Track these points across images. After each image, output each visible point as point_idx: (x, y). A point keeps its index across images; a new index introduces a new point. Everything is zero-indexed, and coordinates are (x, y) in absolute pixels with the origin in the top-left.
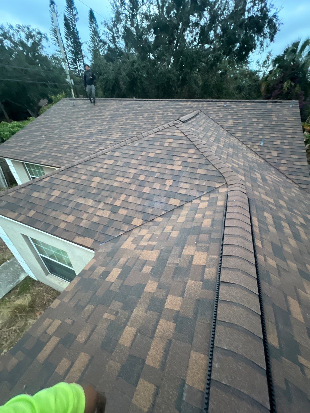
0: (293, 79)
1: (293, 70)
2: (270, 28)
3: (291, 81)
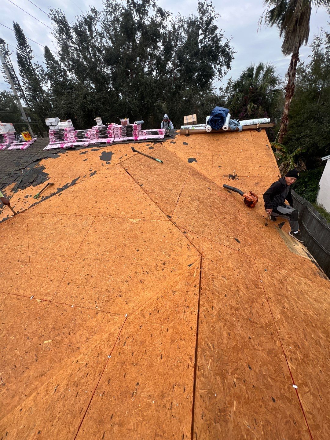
0: (255, 101)
1: (253, 93)
2: (224, 56)
3: (254, 103)
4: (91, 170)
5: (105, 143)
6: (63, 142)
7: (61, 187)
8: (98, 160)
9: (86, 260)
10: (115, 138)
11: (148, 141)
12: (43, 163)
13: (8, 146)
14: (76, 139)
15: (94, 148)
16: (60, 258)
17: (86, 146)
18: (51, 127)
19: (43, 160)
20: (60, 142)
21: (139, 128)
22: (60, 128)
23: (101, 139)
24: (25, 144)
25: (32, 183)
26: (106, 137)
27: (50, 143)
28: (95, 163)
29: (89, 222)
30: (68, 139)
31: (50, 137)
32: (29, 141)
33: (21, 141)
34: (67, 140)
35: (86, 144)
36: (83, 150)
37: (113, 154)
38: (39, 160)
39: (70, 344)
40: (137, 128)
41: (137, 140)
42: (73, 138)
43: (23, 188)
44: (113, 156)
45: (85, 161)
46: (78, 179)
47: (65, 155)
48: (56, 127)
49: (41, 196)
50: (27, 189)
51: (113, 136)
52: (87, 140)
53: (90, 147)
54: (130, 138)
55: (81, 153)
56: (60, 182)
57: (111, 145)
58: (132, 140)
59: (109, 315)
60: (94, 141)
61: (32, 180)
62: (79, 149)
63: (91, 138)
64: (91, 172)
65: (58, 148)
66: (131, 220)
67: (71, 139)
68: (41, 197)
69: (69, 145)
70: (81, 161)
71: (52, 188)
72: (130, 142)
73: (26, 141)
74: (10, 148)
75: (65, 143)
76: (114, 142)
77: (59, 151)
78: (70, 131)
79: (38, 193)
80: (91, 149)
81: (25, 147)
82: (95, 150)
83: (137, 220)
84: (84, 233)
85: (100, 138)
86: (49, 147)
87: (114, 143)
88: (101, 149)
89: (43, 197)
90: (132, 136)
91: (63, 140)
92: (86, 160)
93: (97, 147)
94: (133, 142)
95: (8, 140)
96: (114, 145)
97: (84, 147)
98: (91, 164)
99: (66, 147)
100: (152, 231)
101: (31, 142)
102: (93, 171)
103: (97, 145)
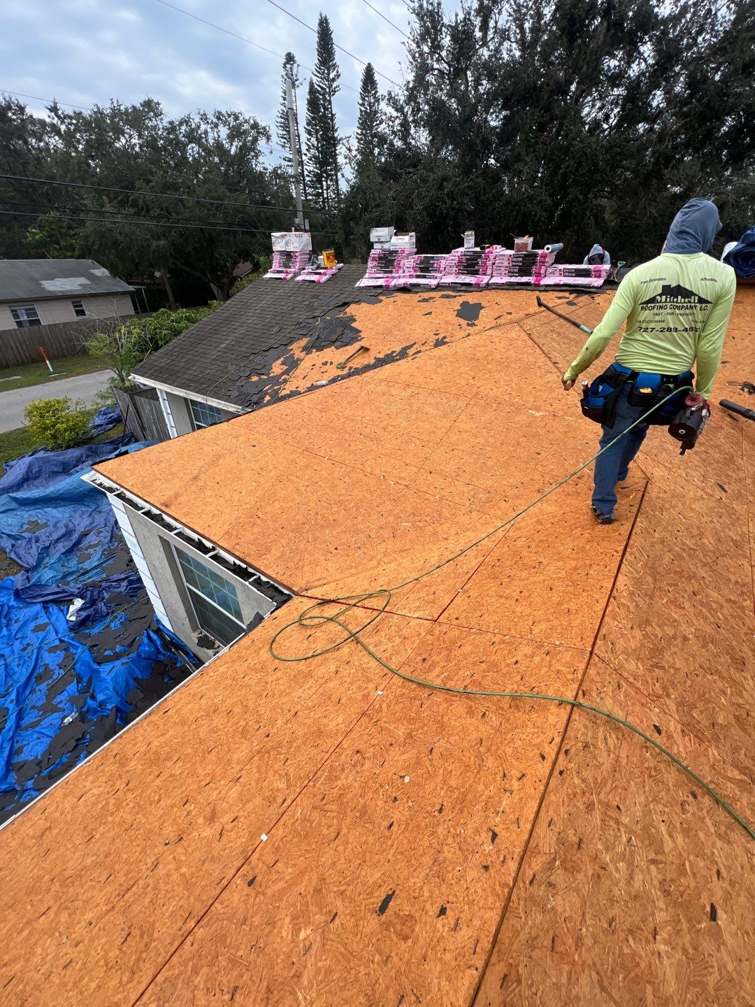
4: (436, 334)
5: (469, 285)
6: (389, 275)
7: (381, 356)
8: (451, 316)
9: (456, 452)
10: (492, 277)
11: (562, 288)
12: (352, 310)
13: (296, 275)
14: (415, 271)
15: (446, 293)
16: (418, 442)
17: (433, 287)
18: (376, 246)
19: (353, 306)
20: (385, 275)
21: (550, 260)
22: (392, 248)
23: (463, 277)
24: (325, 274)
25: (334, 342)
26: (475, 273)
27: (367, 275)
28: (446, 322)
29: (462, 404)
30: (401, 271)
31: (370, 264)
32: (331, 268)
33: (318, 267)
34: (397, 272)
35: (434, 282)
36: (426, 295)
37: (483, 307)
38: (346, 304)
39: (435, 533)
40: (547, 259)
41: (537, 285)
42: (411, 270)
43: (320, 349)
44: (482, 311)
45: (428, 316)
46: (411, 347)
47: (392, 300)
48: (386, 246)
49: (349, 365)
50: (325, 350)
51: (489, 272)
52: (435, 275)
53: (440, 290)
54: (524, 279)
55: (420, 299)
56: (380, 348)
57: (481, 291)
58: (527, 284)
59: (488, 517)
60: (448, 279)
61: (334, 338)
62: (417, 292)
63: (443, 273)
64: (437, 337)
65: (380, 287)
66: (530, 411)
67: (406, 270)
68: (348, 368)
69: (401, 282)
70: (420, 314)
71: (366, 355)
72: (523, 287)
73: (326, 268)
74: (299, 278)
75: (393, 278)
76: (488, 284)
77: (380, 291)
78: (409, 254)
79: (344, 361)
80: (441, 293)
81: (324, 279)
82: (448, 297)
83: (541, 414)
84: (453, 417)
85: (463, 274)
86: (364, 282)
87: (488, 287)
88: (460, 296)
89: (351, 368)
90: (529, 274)
91: (391, 272)
92: (430, 313)
93: (453, 291)
94: (529, 288)
95: (298, 264)
96: (487, 292)
97: (428, 289)
98: (437, 321)
99: (395, 286)
100: (566, 433)
101: (334, 271)
102: (441, 336)
103: (454, 287)
